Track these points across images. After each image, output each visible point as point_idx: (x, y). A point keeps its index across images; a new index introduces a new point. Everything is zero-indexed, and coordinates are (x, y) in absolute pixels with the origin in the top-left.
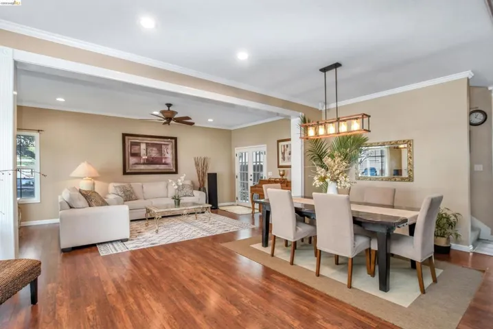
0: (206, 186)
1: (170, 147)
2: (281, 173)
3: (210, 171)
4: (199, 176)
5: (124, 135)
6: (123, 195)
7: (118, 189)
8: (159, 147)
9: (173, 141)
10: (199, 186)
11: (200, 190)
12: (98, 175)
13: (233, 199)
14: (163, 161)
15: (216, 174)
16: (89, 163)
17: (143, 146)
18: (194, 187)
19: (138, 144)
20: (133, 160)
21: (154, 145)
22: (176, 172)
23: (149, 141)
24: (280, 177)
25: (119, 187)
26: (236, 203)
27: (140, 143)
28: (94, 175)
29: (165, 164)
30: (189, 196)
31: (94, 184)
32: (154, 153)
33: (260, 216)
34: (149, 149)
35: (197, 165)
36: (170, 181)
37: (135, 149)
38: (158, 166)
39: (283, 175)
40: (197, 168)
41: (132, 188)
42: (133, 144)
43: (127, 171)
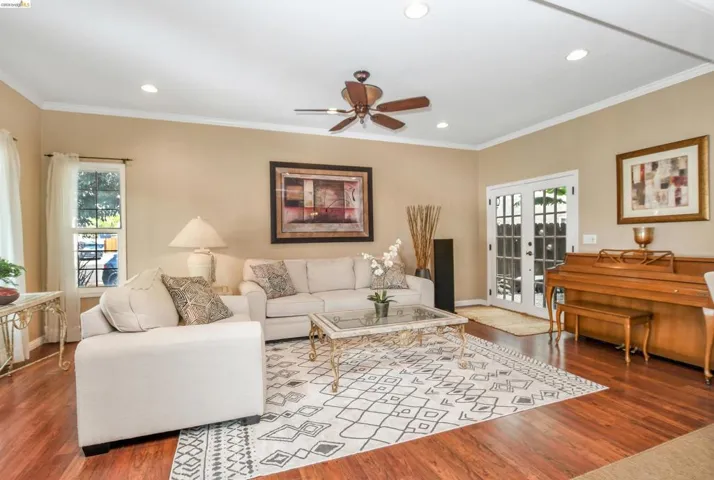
0: (430, 266)
1: (358, 186)
2: (643, 235)
3: (439, 234)
4: (416, 247)
5: (274, 165)
6: (268, 285)
7: (259, 273)
8: (339, 187)
9: (365, 174)
10: (416, 267)
11: (417, 274)
12: (221, 244)
13: (481, 291)
14: (346, 216)
15: (450, 242)
16: (206, 220)
17: (309, 187)
18: (406, 270)
19: (298, 182)
20: (289, 214)
21: (328, 184)
22: (370, 238)
23: (320, 175)
24: (637, 247)
25: (260, 267)
26: (489, 301)
27: (302, 180)
28: (212, 245)
29: (349, 221)
30: (399, 287)
31: (213, 261)
32: (328, 199)
33: (568, 342)
34: (320, 193)
35: (412, 221)
36: (366, 256)
37: (293, 192)
38: (335, 227)
39: (648, 242)
40: (412, 230)
41: (285, 270)
42: (290, 182)
43: (278, 236)
